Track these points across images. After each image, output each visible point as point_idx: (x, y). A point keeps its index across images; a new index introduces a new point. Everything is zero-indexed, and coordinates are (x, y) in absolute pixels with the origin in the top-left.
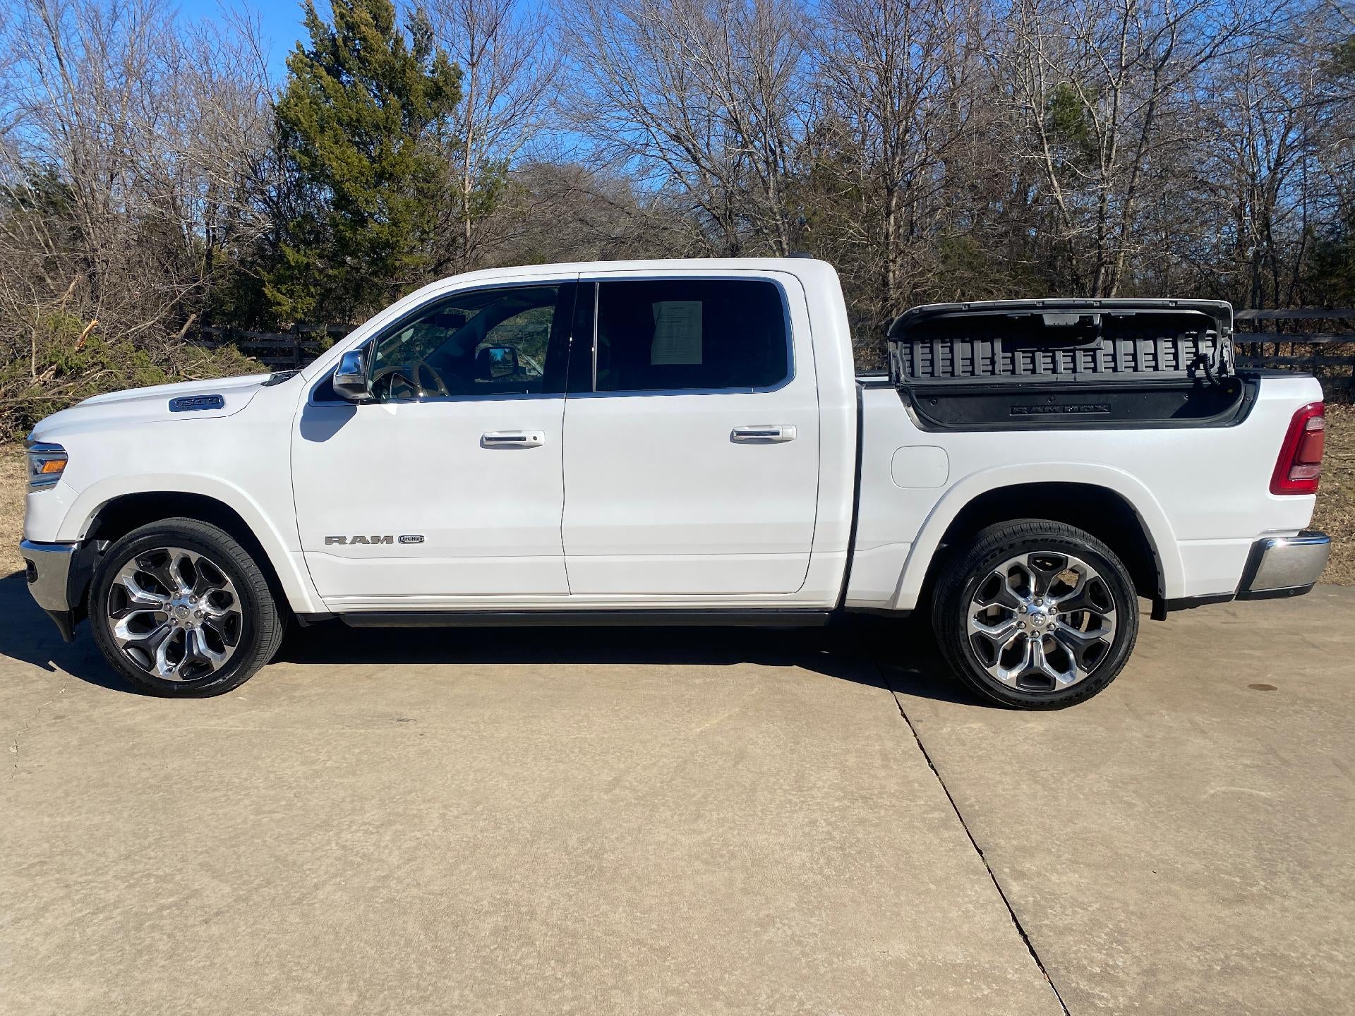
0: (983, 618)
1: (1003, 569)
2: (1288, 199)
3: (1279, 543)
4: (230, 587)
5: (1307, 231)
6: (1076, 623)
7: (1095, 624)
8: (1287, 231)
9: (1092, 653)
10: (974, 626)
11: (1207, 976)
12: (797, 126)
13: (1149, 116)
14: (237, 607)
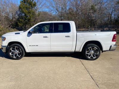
0: (87, 52)
1: (89, 48)
2: (113, 15)
3: (113, 46)
4: (20, 50)
5: (114, 18)
6: (95, 53)
7: (97, 53)
8: (113, 18)
9: (97, 55)
10: (86, 53)
11: (107, 81)
12: (67, 8)
13: (100, 8)
14: (21, 52)
